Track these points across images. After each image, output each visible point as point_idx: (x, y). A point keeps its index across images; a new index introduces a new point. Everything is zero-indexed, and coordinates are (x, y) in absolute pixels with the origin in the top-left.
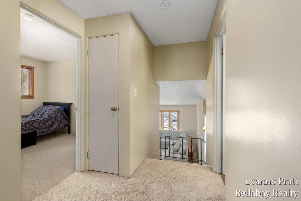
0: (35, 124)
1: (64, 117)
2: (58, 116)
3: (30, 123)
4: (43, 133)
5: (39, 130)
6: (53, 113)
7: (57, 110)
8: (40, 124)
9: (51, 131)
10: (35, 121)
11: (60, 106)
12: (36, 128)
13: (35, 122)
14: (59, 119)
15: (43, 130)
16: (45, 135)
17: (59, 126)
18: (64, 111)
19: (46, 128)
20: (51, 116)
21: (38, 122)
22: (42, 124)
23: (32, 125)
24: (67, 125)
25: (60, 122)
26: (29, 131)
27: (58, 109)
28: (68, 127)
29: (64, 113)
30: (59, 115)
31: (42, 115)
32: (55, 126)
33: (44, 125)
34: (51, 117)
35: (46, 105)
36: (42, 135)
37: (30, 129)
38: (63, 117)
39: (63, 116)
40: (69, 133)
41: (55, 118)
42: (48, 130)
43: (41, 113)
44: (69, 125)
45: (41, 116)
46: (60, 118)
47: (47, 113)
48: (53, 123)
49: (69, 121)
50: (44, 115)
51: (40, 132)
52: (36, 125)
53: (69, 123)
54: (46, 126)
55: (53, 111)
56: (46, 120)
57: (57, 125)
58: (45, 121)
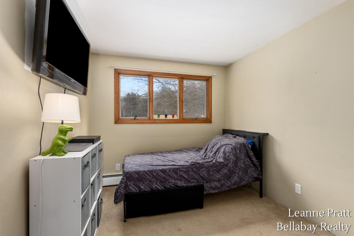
0: (202, 171)
1: (252, 161)
2: (240, 158)
3: (194, 167)
4: (214, 189)
5: (208, 182)
6: (232, 151)
7: (239, 146)
8: (209, 171)
9: (228, 187)
10: (202, 166)
11: (245, 137)
12: (203, 179)
13: (202, 168)
14: (243, 165)
15: (214, 184)
16: (217, 193)
17: (241, 179)
18: (251, 149)
19: (219, 180)
20: (228, 156)
21: (207, 168)
22: (213, 171)
23: (198, 172)
24: (256, 179)
25: (245, 171)
26: (192, 183)
27: (241, 144)
28: (258, 183)
29: (251, 154)
30: (243, 157)
31: (215, 153)
32: (235, 179)
33: (217, 175)
34: (227, 160)
35: (226, 133)
36: (211, 194)
37: (194, 179)
38: (249, 160)
39: (251, 159)
40: (261, 196)
41: (236, 163)
42: (222, 185)
43: (215, 149)
44: (262, 179)
45: (214, 155)
46: (244, 163)
47: (222, 150)
48: (232, 173)
49: (261, 171)
50: (218, 154)
51: (208, 187)
52: (204, 173)
53: (262, 175)
54: (218, 176)
55: (232, 149)
56: (219, 165)
57: (238, 177)
58: (218, 167)
